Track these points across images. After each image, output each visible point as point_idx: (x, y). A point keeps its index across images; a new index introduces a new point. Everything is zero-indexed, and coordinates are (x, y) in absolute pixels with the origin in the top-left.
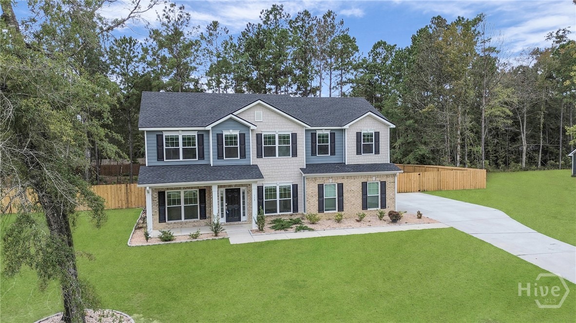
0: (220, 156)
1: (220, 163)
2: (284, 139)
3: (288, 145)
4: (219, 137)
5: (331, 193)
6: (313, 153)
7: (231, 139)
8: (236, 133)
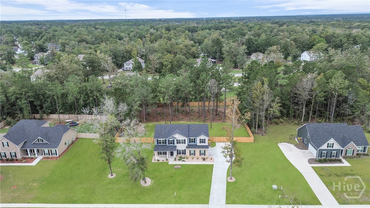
1: (169, 145)
2: (182, 140)
3: (184, 142)
5: (192, 152)
6: (190, 142)
7: (171, 141)
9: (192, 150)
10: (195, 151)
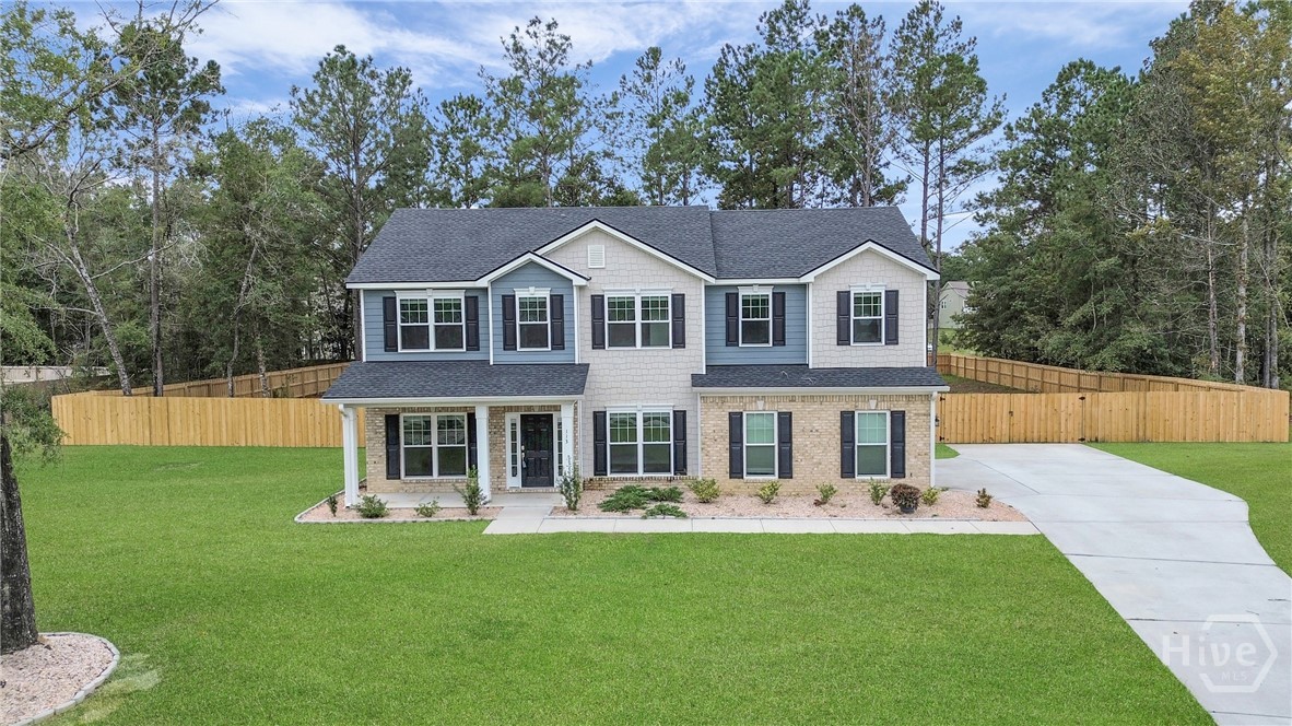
0: (509, 344)
1: (510, 358)
2: (652, 306)
4: (508, 301)
5: (760, 435)
6: (731, 340)
7: (534, 307)
8: (544, 293)
9: (761, 406)
10: (786, 420)
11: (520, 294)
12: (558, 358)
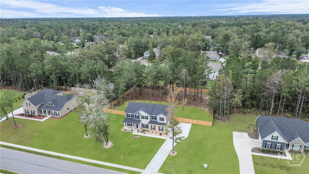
0: (135, 118)
1: (135, 119)
2: (146, 116)
3: (147, 118)
4: (135, 115)
5: (153, 127)
6: (152, 119)
8: (138, 115)
9: (153, 125)
10: (155, 126)
11: (136, 115)
12: (139, 119)
